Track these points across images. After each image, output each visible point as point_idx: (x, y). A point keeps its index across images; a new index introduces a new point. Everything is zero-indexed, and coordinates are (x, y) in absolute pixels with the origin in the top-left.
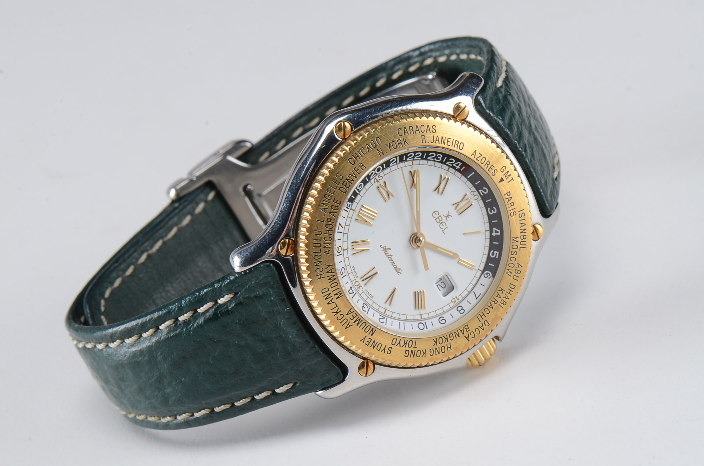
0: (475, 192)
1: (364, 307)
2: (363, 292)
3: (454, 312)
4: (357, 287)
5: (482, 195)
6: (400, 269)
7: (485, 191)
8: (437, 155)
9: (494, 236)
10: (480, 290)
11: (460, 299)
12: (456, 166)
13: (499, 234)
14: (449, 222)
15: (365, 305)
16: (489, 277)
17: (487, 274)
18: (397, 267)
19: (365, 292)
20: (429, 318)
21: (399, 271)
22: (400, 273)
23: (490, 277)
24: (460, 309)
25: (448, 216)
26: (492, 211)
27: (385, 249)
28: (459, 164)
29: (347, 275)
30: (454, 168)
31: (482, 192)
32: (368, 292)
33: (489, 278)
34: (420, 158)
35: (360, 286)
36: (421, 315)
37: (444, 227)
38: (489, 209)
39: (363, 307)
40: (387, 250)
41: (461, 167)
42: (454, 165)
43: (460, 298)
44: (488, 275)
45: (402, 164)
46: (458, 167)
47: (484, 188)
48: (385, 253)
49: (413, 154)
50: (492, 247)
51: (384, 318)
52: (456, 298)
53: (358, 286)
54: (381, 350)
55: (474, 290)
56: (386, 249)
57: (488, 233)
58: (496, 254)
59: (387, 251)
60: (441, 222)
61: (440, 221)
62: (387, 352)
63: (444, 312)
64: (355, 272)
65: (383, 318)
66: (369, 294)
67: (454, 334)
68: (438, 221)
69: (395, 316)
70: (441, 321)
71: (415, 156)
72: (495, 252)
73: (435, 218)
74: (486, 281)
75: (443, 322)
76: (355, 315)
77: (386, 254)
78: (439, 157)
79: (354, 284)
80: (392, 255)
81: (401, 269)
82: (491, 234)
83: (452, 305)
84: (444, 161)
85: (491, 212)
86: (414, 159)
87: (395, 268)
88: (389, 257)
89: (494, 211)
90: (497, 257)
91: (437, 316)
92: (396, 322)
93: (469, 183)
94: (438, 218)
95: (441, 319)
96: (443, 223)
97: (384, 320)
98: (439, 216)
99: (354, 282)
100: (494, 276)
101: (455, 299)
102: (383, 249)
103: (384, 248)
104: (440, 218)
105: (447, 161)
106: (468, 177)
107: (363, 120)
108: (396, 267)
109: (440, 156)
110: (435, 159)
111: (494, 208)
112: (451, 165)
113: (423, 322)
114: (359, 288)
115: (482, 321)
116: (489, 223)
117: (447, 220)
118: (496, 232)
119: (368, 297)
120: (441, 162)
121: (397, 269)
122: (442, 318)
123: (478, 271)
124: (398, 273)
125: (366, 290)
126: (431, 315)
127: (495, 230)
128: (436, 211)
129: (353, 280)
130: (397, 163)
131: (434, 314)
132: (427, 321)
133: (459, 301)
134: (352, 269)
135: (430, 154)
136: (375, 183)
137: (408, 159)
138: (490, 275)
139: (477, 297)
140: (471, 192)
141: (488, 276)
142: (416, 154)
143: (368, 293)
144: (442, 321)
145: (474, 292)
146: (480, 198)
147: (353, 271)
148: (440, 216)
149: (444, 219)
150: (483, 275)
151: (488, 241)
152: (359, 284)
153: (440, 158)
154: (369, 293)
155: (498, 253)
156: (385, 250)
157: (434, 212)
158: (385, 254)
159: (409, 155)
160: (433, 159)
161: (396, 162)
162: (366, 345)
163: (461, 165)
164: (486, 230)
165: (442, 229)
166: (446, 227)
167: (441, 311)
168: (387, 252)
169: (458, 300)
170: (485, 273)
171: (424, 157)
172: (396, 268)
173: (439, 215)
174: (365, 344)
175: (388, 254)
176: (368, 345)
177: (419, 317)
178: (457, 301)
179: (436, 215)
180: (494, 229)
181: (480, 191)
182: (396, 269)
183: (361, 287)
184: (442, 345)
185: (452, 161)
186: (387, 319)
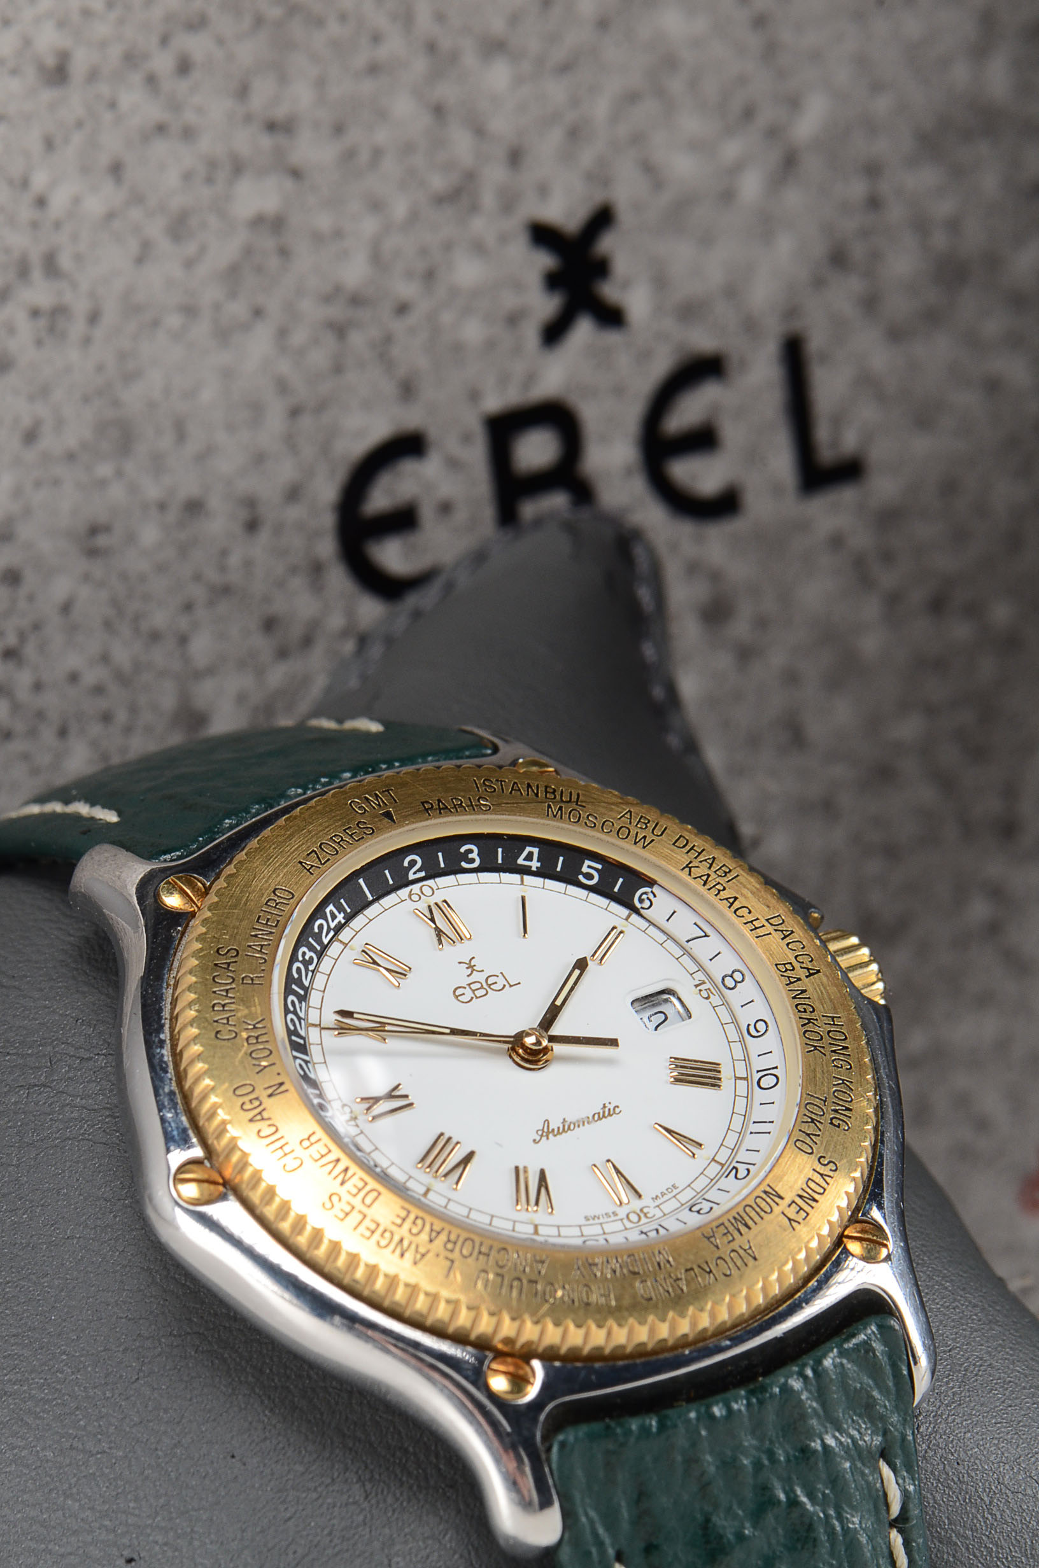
0: (411, 890)
1: (701, 1209)
2: (658, 1206)
3: (736, 997)
4: (644, 1220)
5: (423, 874)
6: (604, 1106)
7: (413, 863)
8: (301, 958)
9: (539, 865)
10: (684, 924)
11: (703, 978)
12: (336, 921)
13: (536, 851)
14: (487, 965)
15: (695, 1209)
16: (651, 896)
17: (641, 901)
18: (599, 1113)
19: (658, 1202)
20: (747, 1059)
21: (609, 1109)
22: (616, 1109)
23: (652, 892)
24: (730, 982)
25: (471, 967)
26: (470, 856)
27: (544, 1134)
28: (332, 913)
29: (605, 1236)
30: (339, 928)
31: (415, 873)
32: (660, 1195)
33: (655, 896)
34: (303, 1003)
35: (641, 1210)
36: (736, 1078)
37: (501, 982)
38: (464, 864)
39: (698, 1212)
40: (548, 1126)
41: (340, 909)
42: (332, 925)
43: (700, 976)
44: (644, 897)
45: (315, 1051)
46: (340, 917)
47: (406, 864)
48: (555, 1136)
49: (290, 1016)
50: (569, 877)
51: (734, 1167)
52: (699, 988)
53: (642, 1215)
54: (824, 1184)
55: (683, 940)
56: (546, 1130)
57: (528, 879)
58: (589, 867)
59: (550, 1130)
60: (485, 986)
61: (482, 987)
62: (831, 1170)
63: (733, 1022)
64: (601, 1217)
65: (734, 1171)
66: (665, 1194)
67: (797, 1001)
68: (482, 992)
69: (731, 1140)
70: (758, 1031)
71: (295, 1013)
72: (585, 869)
73: (472, 998)
74: (661, 904)
75: (761, 1026)
76: (722, 1230)
77: (559, 1133)
78: (307, 957)
79: (632, 1225)
80: (564, 1119)
81: (604, 1104)
82: (534, 871)
83: (716, 1000)
84: (319, 948)
85: (473, 861)
86: (304, 1020)
87: (600, 1119)
88: (566, 1127)
89: (471, 851)
90: (599, 866)
91: (742, 1041)
92: (750, 1141)
93: (387, 901)
94: (473, 991)
95: (754, 1031)
96: (489, 982)
97: (740, 1167)
98: (467, 987)
99: (628, 1225)
100: (651, 883)
101: (700, 990)
102: (544, 1139)
103: (542, 1136)
104: (474, 987)
105: (319, 940)
106: (370, 898)
107: (177, 1128)
108: (596, 1116)
109: (304, 954)
110: (311, 968)
111: (462, 850)
112: (332, 933)
113: (757, 1076)
114: (645, 1215)
115: (770, 929)
116: (501, 874)
117: (483, 971)
118: (529, 857)
119: (674, 1197)
120: (320, 955)
121: (604, 1112)
122: (752, 1029)
123: (629, 920)
124: (614, 1113)
125: (653, 1198)
126: (739, 1054)
127: (524, 860)
128: (454, 992)
129: (623, 1224)
130: (309, 1062)
131: (737, 1048)
132: (755, 1068)
133: (707, 981)
134: (591, 1222)
135: (296, 976)
136: (359, 1124)
137: (302, 1033)
138: (646, 893)
139: (704, 934)
140: (411, 899)
141: (648, 898)
142: (292, 1009)
143: (663, 1196)
144: (759, 1029)
145: (688, 941)
146: (430, 882)
147: (597, 1221)
148: (469, 985)
149: (476, 976)
150: (642, 911)
151: (551, 884)
152: (634, 1212)
153: (309, 954)
154: (663, 1194)
155: (587, 863)
156: (548, 1132)
157: (457, 997)
158: (558, 1136)
159: (292, 1028)
160: (310, 974)
161: (306, 1062)
162: (806, 1217)
163: (334, 905)
164: (519, 883)
165: (504, 986)
166: (500, 975)
167: (731, 1029)
168: (553, 1130)
169: (704, 983)
170: (638, 905)
171: (302, 992)
172: (601, 1116)
173: (465, 988)
174: (804, 1219)
175: (559, 1128)
176: (808, 1214)
177: (741, 1085)
178: (707, 986)
179: (464, 994)
180: (520, 861)
181: (411, 877)
182: (604, 1116)
183: (645, 1210)
184: (825, 1036)
185: (321, 927)
186: (737, 1162)
